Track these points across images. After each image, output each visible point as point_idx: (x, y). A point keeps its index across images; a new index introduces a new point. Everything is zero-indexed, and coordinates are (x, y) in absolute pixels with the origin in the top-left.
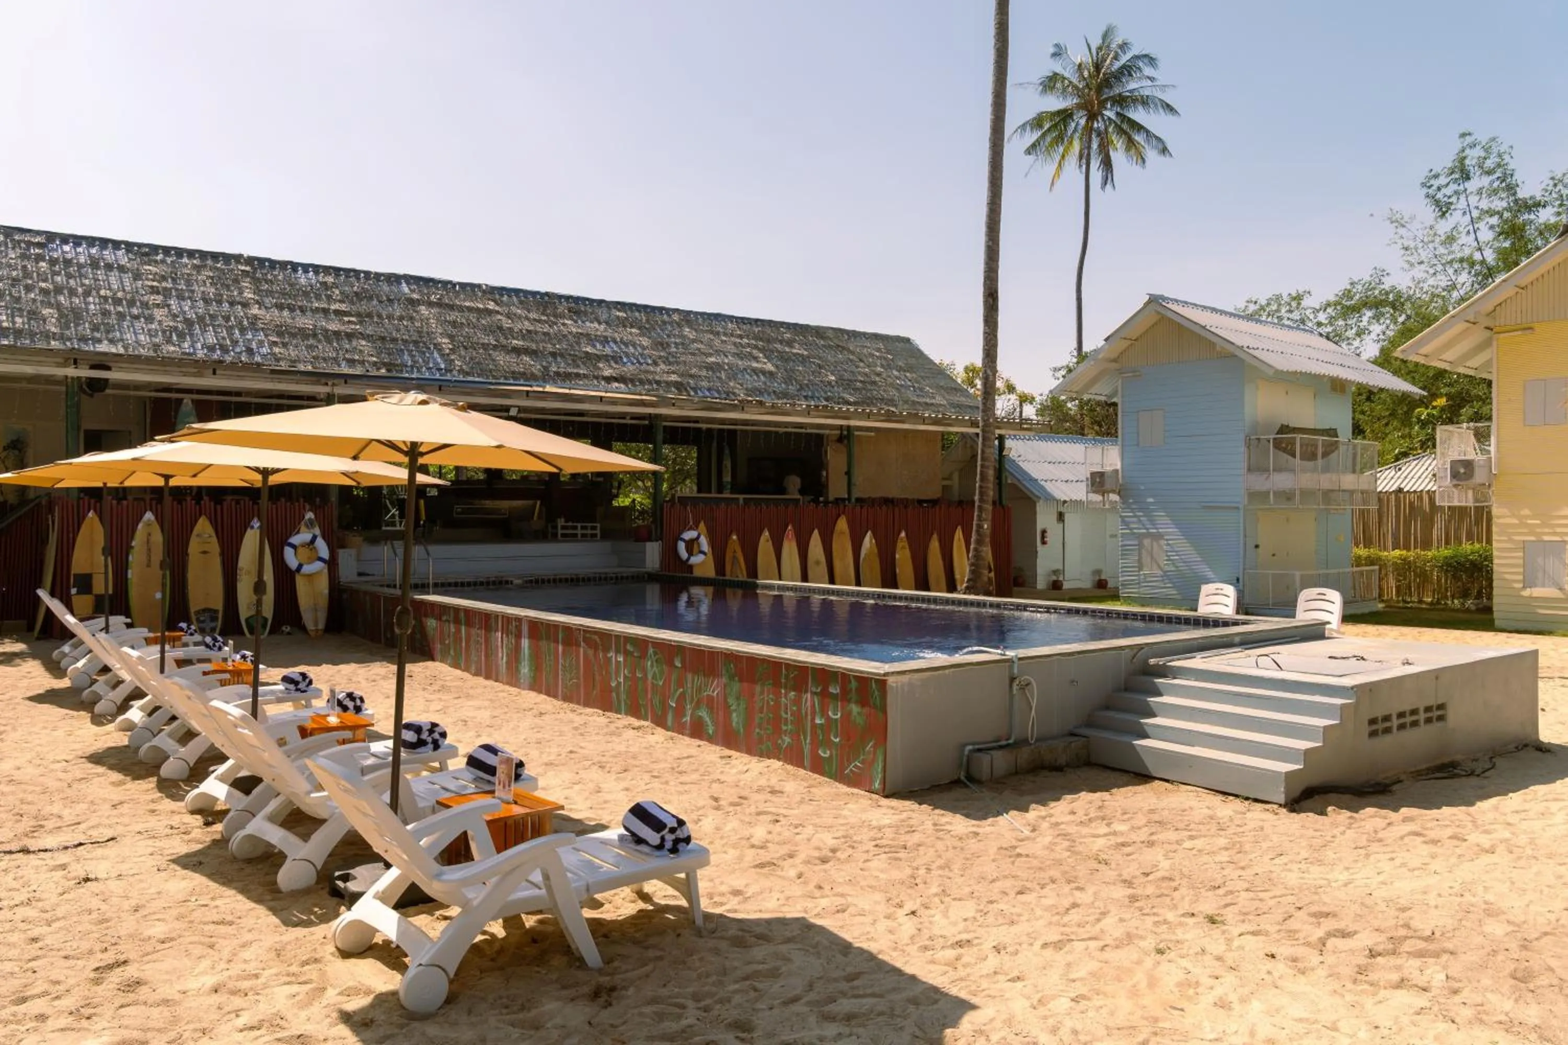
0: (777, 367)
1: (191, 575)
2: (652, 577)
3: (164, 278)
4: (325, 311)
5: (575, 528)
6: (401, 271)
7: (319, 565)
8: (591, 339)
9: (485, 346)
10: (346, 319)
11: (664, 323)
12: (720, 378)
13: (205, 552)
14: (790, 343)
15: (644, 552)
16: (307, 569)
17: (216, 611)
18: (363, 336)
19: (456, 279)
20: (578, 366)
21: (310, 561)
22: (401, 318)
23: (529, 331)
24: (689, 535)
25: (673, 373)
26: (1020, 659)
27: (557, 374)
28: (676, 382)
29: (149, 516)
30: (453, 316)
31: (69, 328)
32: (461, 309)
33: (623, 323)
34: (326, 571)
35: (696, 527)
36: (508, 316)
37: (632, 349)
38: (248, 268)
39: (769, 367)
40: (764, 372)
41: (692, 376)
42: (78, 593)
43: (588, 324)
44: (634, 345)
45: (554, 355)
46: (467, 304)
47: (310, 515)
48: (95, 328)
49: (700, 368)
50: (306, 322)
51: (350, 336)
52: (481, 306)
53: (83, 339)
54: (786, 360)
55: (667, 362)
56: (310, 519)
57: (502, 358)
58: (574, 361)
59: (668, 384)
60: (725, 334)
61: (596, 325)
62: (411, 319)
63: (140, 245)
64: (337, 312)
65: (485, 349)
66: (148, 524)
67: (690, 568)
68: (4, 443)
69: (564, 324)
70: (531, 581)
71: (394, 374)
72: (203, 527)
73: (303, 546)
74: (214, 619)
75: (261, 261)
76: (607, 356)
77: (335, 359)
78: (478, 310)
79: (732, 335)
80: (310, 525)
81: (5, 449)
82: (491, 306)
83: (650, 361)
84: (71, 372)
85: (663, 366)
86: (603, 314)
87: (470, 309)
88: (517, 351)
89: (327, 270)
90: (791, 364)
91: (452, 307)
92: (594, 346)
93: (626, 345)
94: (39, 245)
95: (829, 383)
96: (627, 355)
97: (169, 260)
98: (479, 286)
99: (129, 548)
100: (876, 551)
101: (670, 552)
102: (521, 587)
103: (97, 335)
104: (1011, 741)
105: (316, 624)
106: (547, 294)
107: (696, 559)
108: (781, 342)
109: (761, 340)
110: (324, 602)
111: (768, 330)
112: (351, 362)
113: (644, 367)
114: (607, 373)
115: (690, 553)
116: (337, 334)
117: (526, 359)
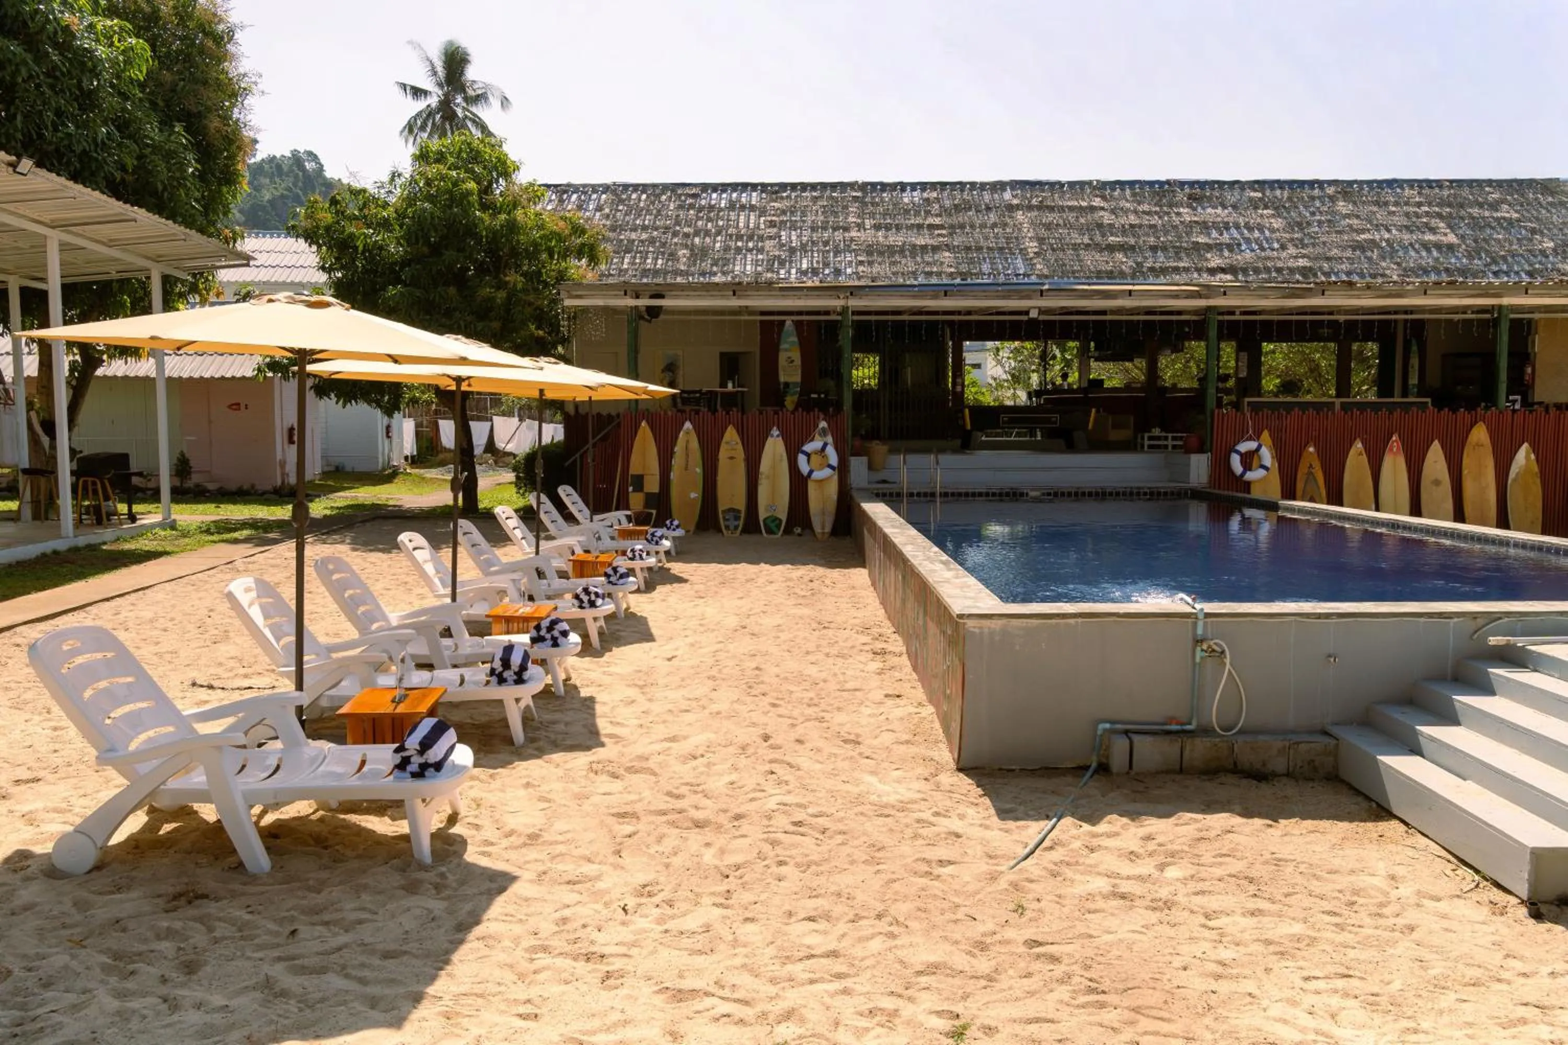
0: (1462, 237)
1: (720, 478)
2: (1197, 495)
3: (784, 212)
4: (920, 227)
5: (1166, 438)
6: (1006, 178)
7: (827, 472)
8: (1205, 227)
9: (1076, 247)
10: (936, 232)
11: (1313, 198)
12: (1370, 259)
13: (732, 458)
14: (1495, 206)
15: (1189, 465)
16: (817, 475)
17: (739, 511)
18: (948, 247)
19: (1064, 179)
20: (1180, 259)
21: (821, 468)
22: (994, 225)
23: (1132, 226)
24: (1246, 446)
25: (1303, 256)
26: (1208, 615)
27: (1152, 269)
28: (1304, 268)
29: (688, 425)
30: (1050, 217)
31: (695, 265)
32: (1062, 209)
33: (1255, 205)
34: (836, 477)
35: (1257, 436)
36: (1113, 212)
37: (1257, 234)
38: (859, 194)
39: (1452, 238)
40: (1438, 246)
41: (1328, 259)
42: (634, 491)
43: (1209, 210)
44: (1261, 229)
45: (1154, 249)
46: (1070, 203)
47: (823, 424)
48: (715, 263)
49: (1344, 248)
50: (897, 239)
51: (935, 249)
52: (1084, 204)
53: (703, 274)
54: (1481, 228)
55: (1300, 244)
56: (823, 429)
57: (1092, 260)
58: (1176, 253)
59: (1292, 271)
60: (1396, 204)
61: (1219, 211)
62: (1005, 225)
63: (772, 185)
64: (931, 227)
65: (1075, 250)
66: (687, 433)
67: (1247, 486)
68: (662, 367)
69: (1178, 214)
70: (1049, 494)
71: (969, 281)
72: (731, 435)
73: (816, 453)
74: (737, 518)
75: (873, 185)
76: (1221, 244)
77: (914, 273)
78: (1081, 208)
79: (1407, 204)
80: (824, 433)
81: (663, 371)
82: (1097, 202)
83: (1276, 245)
84: (631, 302)
85: (1292, 251)
86: (1232, 197)
87: (1071, 209)
88: (1111, 248)
89: (933, 186)
90: (1488, 231)
91: (1051, 209)
92: (1209, 235)
93: (1250, 229)
94: (695, 196)
95: (1543, 253)
96: (1248, 241)
97: (793, 195)
98: (1090, 183)
99: (672, 453)
100: (1536, 468)
101: (1221, 467)
102: (1036, 500)
103: (715, 269)
104: (1188, 727)
105: (823, 528)
106: (1168, 182)
107: (1254, 475)
108: (1481, 206)
109: (1450, 205)
110: (832, 506)
111: (1465, 192)
112: (929, 274)
113: (1269, 253)
114: (1212, 264)
115: (1247, 466)
116: (924, 248)
117: (1120, 256)
